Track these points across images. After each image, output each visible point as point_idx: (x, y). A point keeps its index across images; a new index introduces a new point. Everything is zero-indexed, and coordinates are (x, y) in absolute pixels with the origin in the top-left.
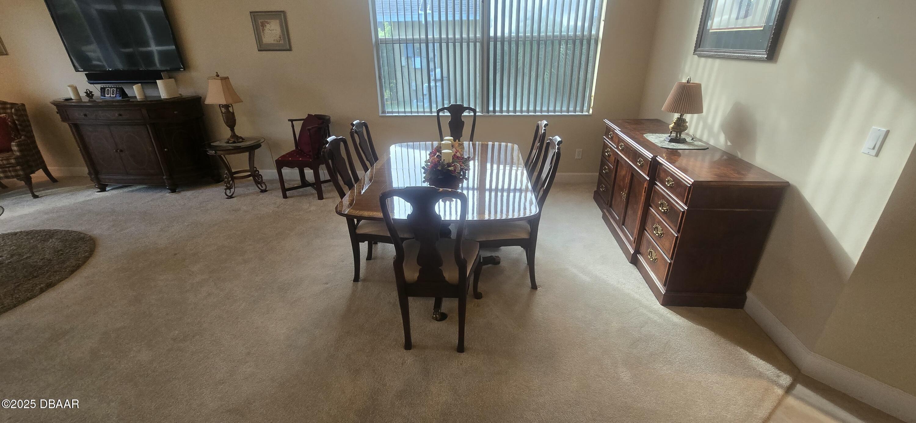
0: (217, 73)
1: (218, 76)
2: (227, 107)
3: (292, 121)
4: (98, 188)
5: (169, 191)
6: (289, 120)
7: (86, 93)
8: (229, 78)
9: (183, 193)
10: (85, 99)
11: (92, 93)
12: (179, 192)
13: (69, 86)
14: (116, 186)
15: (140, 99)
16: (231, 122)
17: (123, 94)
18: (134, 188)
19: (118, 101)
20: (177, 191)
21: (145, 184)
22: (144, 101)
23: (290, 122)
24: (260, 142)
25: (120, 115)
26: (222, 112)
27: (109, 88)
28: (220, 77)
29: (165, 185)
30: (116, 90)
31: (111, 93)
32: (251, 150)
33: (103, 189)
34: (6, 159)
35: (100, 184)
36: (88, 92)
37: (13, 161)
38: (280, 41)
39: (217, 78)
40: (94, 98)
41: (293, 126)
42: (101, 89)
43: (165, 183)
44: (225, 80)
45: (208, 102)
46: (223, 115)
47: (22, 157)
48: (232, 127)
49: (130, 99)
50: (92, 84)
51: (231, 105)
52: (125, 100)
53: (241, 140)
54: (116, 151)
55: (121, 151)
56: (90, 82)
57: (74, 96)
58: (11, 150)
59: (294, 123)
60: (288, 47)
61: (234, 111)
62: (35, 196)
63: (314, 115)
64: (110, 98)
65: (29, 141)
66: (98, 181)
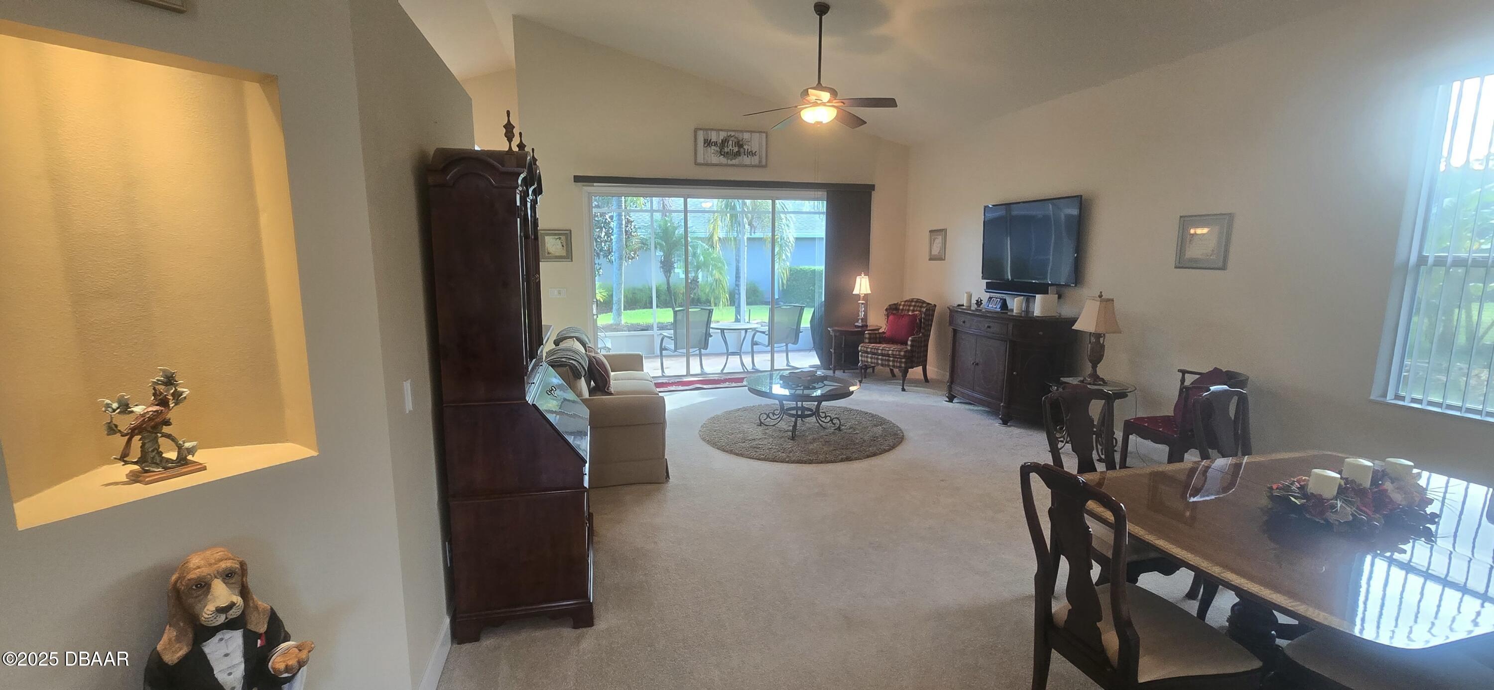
0: (1101, 292)
1: (1100, 296)
2: (1098, 336)
3: (1184, 372)
4: (947, 397)
5: (1001, 421)
6: (1180, 371)
7: (976, 301)
8: (1113, 301)
9: (1012, 428)
10: (974, 307)
11: (982, 302)
12: (1010, 426)
13: (966, 293)
14: (965, 401)
15: (1017, 313)
16: (1097, 357)
17: (1004, 305)
18: (976, 408)
19: (997, 312)
20: (1008, 424)
21: (988, 407)
22: (1019, 317)
23: (1181, 374)
24: (1128, 391)
25: (989, 327)
26: (1090, 342)
27: (997, 298)
28: (1102, 298)
29: (999, 413)
30: (1001, 301)
31: (996, 303)
32: (1110, 399)
33: (951, 399)
34: (898, 351)
35: (949, 393)
36: (979, 300)
37: (902, 353)
38: (1211, 256)
39: (1099, 299)
40: (981, 306)
41: (1183, 380)
42: (990, 298)
43: (1000, 410)
44: (1106, 302)
45: (1076, 327)
46: (1089, 345)
47: (912, 351)
48: (1095, 364)
49: (1006, 311)
50: (985, 293)
51: (1104, 335)
52: (1002, 311)
53: (1102, 383)
54: (973, 364)
55: (977, 364)
56: (987, 290)
57: (967, 303)
58: (906, 344)
59: (1187, 375)
60: (1220, 264)
61: (1105, 344)
62: (903, 390)
63: (1224, 370)
64: (992, 308)
65: (923, 339)
66: (950, 389)
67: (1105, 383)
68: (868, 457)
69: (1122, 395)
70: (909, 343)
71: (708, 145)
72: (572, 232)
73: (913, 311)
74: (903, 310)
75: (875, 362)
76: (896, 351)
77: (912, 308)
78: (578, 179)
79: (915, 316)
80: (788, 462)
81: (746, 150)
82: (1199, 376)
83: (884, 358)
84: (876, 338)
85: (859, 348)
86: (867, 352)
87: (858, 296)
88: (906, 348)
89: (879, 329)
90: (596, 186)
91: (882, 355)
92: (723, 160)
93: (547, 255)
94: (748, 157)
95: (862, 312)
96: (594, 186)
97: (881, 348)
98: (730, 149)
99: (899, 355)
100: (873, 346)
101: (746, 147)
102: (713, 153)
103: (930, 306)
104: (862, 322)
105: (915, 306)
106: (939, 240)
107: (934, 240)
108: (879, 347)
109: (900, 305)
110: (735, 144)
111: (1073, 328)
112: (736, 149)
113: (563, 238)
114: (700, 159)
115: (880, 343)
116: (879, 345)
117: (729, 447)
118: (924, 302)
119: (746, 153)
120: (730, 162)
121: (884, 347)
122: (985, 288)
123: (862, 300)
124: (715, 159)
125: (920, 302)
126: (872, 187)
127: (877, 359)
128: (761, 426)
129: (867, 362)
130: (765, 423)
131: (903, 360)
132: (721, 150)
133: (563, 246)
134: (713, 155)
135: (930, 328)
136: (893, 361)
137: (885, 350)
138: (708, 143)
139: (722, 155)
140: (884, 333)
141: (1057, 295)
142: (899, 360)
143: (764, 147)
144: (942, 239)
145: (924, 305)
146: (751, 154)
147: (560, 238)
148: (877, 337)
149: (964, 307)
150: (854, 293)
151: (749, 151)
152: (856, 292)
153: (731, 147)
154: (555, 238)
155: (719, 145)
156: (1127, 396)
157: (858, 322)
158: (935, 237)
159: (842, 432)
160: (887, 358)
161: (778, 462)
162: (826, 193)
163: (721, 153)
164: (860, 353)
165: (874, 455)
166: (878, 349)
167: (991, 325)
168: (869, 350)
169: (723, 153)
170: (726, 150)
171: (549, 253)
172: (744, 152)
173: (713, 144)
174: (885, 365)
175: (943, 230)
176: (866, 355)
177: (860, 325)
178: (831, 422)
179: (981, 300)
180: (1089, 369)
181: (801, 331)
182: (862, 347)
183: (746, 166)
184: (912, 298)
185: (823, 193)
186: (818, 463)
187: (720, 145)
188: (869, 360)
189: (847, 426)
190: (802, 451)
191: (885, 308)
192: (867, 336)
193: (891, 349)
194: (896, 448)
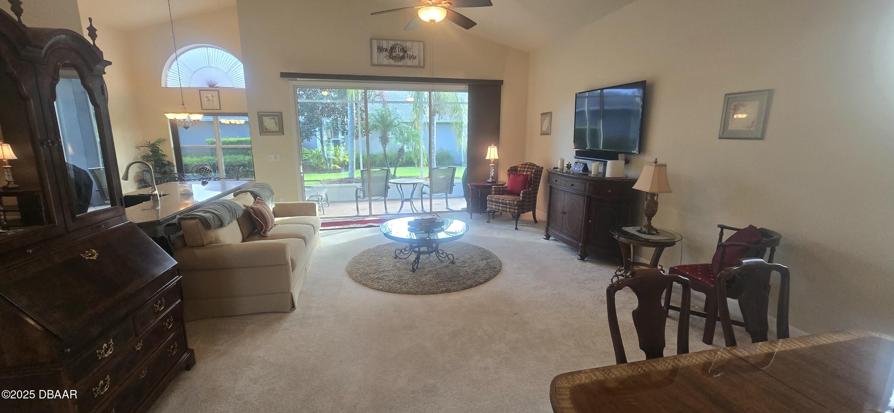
0: (656, 159)
1: (656, 162)
2: (653, 195)
3: (722, 227)
4: (545, 235)
5: (579, 257)
6: (719, 226)
7: (567, 165)
8: (666, 166)
9: (587, 263)
10: (565, 169)
11: (571, 166)
12: (585, 261)
13: (560, 159)
14: (557, 240)
15: (593, 174)
16: (652, 211)
17: (586, 168)
19: (579, 174)
20: (585, 259)
22: (595, 178)
23: (720, 229)
24: (676, 240)
25: (572, 185)
26: (647, 199)
27: (580, 163)
28: (657, 163)
29: (578, 251)
30: (583, 165)
31: (580, 166)
32: (660, 246)
33: (548, 237)
34: (513, 201)
35: (547, 233)
36: (569, 165)
37: (515, 203)
38: (751, 128)
39: (655, 164)
40: (571, 169)
41: (721, 234)
42: (576, 163)
43: (579, 249)
44: (660, 167)
45: (635, 187)
46: (646, 202)
47: (523, 201)
48: (650, 218)
49: (587, 173)
50: (575, 159)
51: (657, 194)
52: (583, 173)
53: (655, 232)
54: (562, 212)
55: (564, 213)
56: (576, 157)
57: (560, 166)
58: (519, 195)
59: (725, 230)
60: (759, 136)
61: (658, 201)
62: (516, 229)
63: (758, 227)
64: (577, 171)
65: (532, 192)
66: (547, 230)
67: (657, 232)
68: (465, 289)
69: (671, 244)
70: (521, 195)
71: (381, 51)
72: (283, 115)
73: (527, 172)
74: (520, 171)
75: (498, 208)
76: (511, 201)
77: (526, 170)
78: (284, 75)
79: (527, 175)
80: (399, 293)
81: (409, 55)
82: (737, 231)
83: (504, 205)
84: (500, 191)
85: (488, 198)
86: (492, 201)
87: (489, 160)
88: (519, 199)
89: (504, 184)
90: (298, 81)
91: (502, 203)
92: (392, 62)
93: (265, 130)
94: (410, 60)
95: (492, 172)
96: (297, 80)
97: (501, 198)
98: (397, 54)
99: (514, 204)
100: (497, 197)
101: (408, 53)
102: (385, 57)
103: (539, 168)
104: (492, 179)
105: (528, 168)
106: (547, 120)
107: (544, 120)
108: (501, 197)
109: (518, 167)
110: (401, 50)
111: (633, 188)
112: (401, 54)
113: (276, 118)
114: (375, 61)
115: (503, 194)
116: (500, 196)
117: (360, 278)
118: (535, 165)
119: (409, 57)
120: (397, 63)
121: (504, 198)
122: (575, 155)
123: (492, 164)
124: (386, 61)
125: (532, 165)
126: (501, 82)
127: (499, 206)
128: (396, 258)
129: (492, 208)
130: (400, 257)
131: (516, 208)
132: (390, 55)
133: (276, 124)
134: (384, 58)
135: (538, 184)
136: (510, 208)
137: (504, 200)
138: (380, 49)
139: (391, 58)
140: (506, 187)
141: (624, 161)
142: (513, 207)
143: (422, 51)
144: (549, 119)
145: (535, 167)
146: (413, 57)
147: (274, 118)
148: (502, 191)
149: (558, 170)
150: (486, 158)
151: (411, 55)
152: (487, 158)
153: (397, 53)
154: (270, 118)
155: (388, 51)
156: (675, 243)
157: (489, 179)
158: (545, 118)
159: (454, 265)
160: (505, 206)
161: (391, 292)
162: (467, 86)
163: (391, 57)
164: (488, 202)
165: (471, 287)
166: (499, 199)
167: (574, 183)
168: (493, 200)
169: (392, 57)
170: (394, 54)
171: (266, 129)
172: (408, 56)
173: (384, 50)
174: (504, 211)
175: (549, 113)
176: (492, 203)
177: (491, 181)
178: (447, 257)
179: (571, 165)
180: (645, 221)
181: (454, 184)
182: (489, 197)
183: (409, 66)
184: (527, 162)
185: (465, 87)
186: (423, 294)
187: (390, 50)
188: (494, 207)
189: (460, 260)
190: (414, 283)
191: (508, 169)
192: (493, 189)
193: (508, 198)
194: (490, 281)
